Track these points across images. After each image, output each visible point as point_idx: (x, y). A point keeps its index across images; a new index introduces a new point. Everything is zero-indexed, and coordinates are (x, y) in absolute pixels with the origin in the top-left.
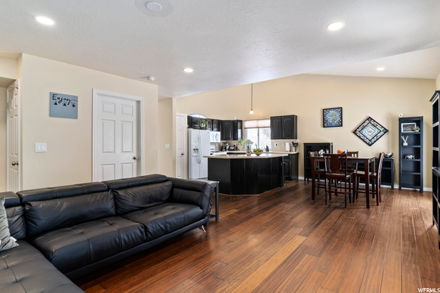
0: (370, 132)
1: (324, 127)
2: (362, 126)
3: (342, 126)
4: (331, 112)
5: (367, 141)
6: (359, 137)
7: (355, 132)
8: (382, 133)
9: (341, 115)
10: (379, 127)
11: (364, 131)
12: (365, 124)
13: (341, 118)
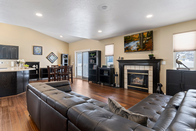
0: (52, 58)
1: (34, 54)
2: (49, 56)
3: (42, 54)
4: (37, 48)
5: (51, 61)
6: (49, 60)
7: (47, 58)
8: (56, 58)
9: (42, 50)
10: (55, 56)
11: (50, 58)
12: (51, 55)
13: (42, 51)
